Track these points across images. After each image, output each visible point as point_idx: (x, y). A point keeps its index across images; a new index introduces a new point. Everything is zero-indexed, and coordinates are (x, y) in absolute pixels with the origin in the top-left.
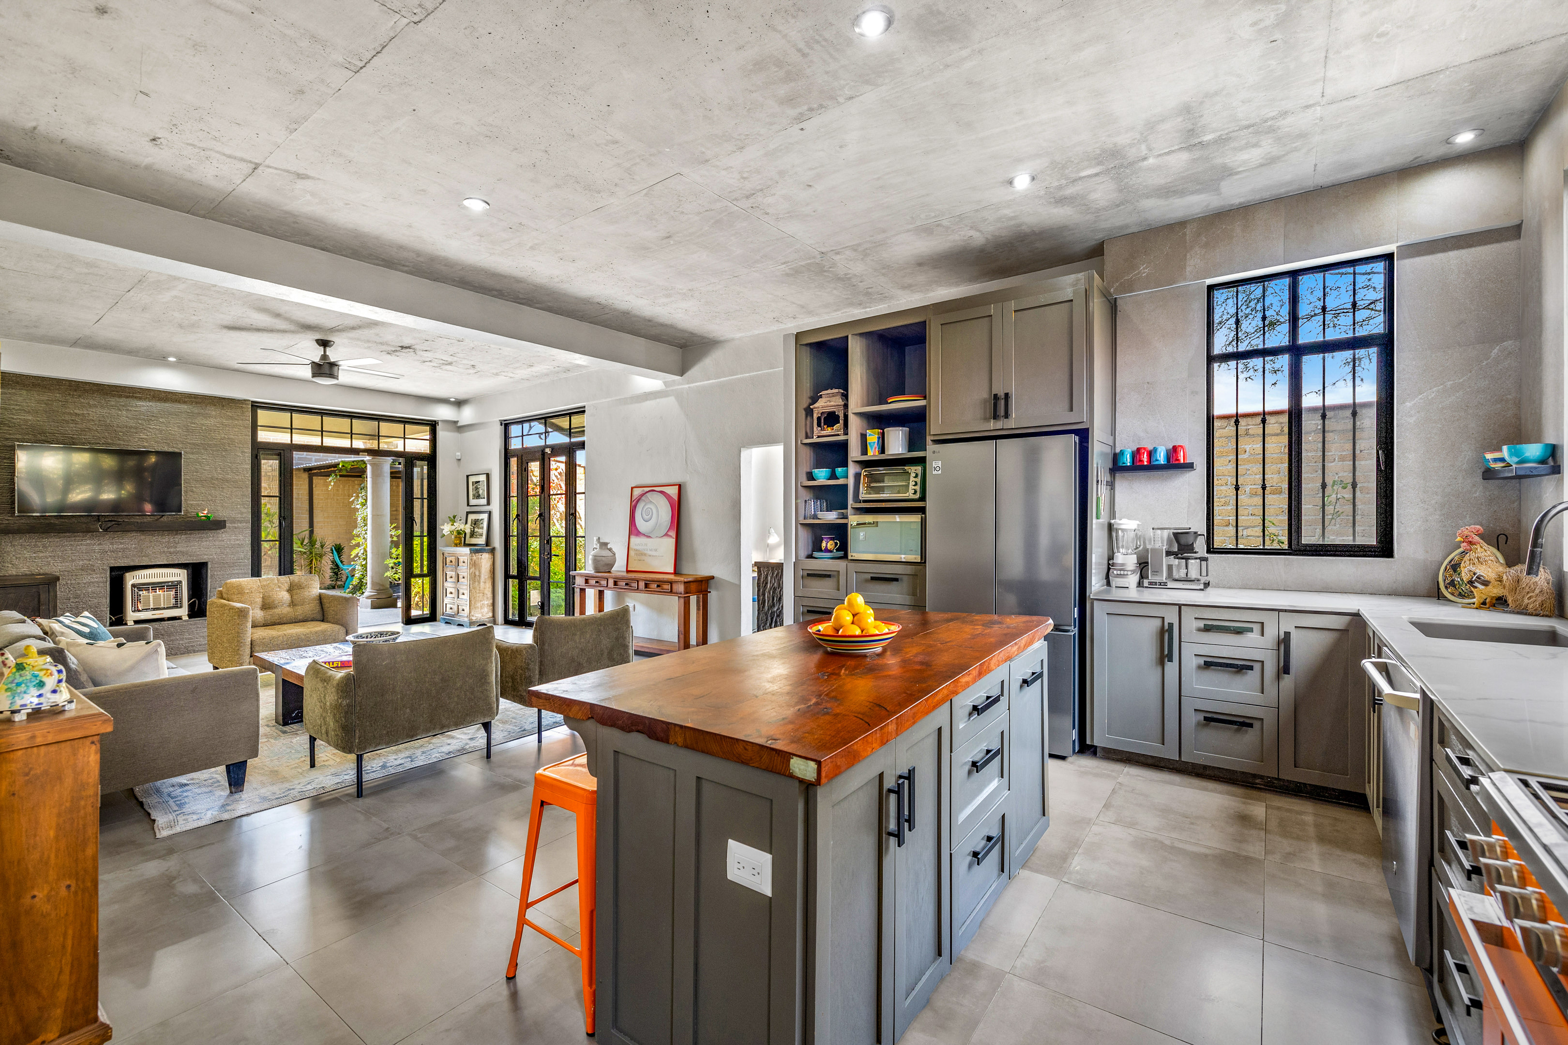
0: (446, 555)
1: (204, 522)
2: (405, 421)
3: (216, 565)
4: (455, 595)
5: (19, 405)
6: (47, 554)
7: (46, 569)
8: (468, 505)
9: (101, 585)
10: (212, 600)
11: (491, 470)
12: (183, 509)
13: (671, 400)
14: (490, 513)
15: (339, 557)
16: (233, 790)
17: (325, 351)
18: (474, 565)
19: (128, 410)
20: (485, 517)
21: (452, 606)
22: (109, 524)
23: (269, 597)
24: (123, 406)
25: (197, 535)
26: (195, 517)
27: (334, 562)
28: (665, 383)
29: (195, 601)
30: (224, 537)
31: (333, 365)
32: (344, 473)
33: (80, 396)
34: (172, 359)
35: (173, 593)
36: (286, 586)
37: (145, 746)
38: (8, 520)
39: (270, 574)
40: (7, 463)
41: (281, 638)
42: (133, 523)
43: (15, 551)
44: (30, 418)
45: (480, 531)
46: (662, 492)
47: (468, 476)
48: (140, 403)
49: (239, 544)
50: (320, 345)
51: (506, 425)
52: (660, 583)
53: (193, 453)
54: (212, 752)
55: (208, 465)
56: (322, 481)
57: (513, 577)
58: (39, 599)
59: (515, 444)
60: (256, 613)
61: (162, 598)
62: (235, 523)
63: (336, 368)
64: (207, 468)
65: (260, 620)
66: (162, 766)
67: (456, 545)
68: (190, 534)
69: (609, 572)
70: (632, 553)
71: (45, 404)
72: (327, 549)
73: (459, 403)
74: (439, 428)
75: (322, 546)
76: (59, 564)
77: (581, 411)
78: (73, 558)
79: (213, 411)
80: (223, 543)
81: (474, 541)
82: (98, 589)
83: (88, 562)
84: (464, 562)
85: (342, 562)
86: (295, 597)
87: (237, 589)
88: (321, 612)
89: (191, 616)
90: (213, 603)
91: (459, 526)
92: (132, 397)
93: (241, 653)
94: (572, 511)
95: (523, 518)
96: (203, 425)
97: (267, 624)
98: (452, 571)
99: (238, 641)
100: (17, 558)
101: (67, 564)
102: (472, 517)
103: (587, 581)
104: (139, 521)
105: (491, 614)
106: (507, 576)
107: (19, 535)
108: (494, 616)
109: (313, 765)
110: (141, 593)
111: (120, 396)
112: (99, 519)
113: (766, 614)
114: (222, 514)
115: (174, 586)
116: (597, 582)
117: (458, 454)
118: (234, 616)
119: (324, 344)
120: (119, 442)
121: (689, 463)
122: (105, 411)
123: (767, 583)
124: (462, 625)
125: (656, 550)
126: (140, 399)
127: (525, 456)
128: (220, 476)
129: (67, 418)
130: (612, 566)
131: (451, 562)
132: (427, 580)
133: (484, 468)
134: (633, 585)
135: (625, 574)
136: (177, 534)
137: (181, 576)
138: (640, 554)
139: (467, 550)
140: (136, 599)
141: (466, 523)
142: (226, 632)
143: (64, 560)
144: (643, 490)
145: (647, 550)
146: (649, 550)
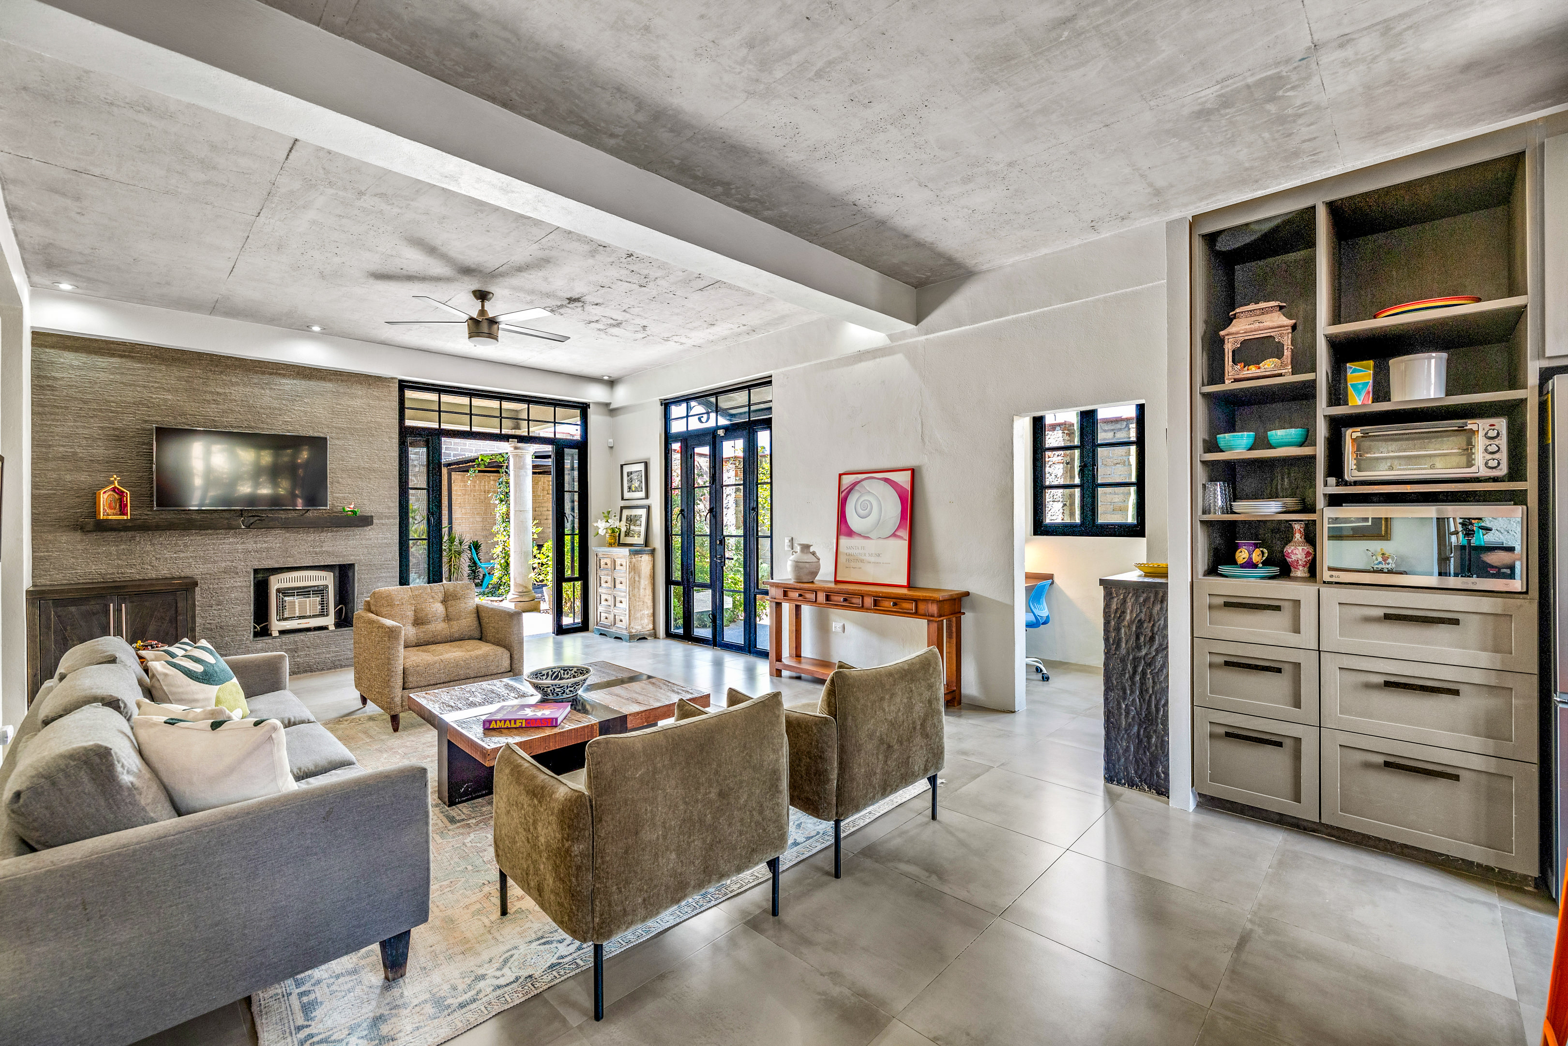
0: (600, 555)
1: (347, 517)
2: (556, 403)
3: (363, 568)
4: (611, 602)
5: (158, 383)
6: (189, 554)
7: (187, 572)
8: (623, 499)
9: (245, 590)
10: (359, 611)
11: (649, 459)
12: (329, 503)
13: (899, 357)
14: (649, 508)
15: (477, 554)
16: (390, 976)
17: (483, 306)
18: (634, 569)
19: (271, 388)
20: (643, 512)
21: (606, 615)
22: (252, 520)
23: (422, 610)
24: (267, 384)
25: (344, 533)
26: (341, 512)
27: (472, 559)
28: (891, 337)
29: (342, 608)
30: (370, 534)
31: (493, 322)
32: (482, 468)
33: (222, 372)
34: (316, 329)
35: (319, 599)
36: (440, 596)
37: (245, 927)
38: (147, 515)
39: (417, 580)
40: (146, 449)
41: (437, 665)
42: (277, 519)
43: (155, 550)
44: (170, 397)
45: (637, 528)
46: (886, 480)
47: (622, 466)
48: (284, 381)
49: (386, 544)
50: (477, 298)
51: (667, 405)
52: (897, 600)
53: (338, 439)
54: (356, 923)
55: (354, 452)
56: (460, 477)
57: (677, 583)
58: (176, 607)
59: (677, 427)
60: (409, 631)
61: (308, 605)
62: (382, 519)
63: (496, 326)
64: (353, 455)
65: (412, 639)
66: (275, 960)
67: (611, 545)
68: (337, 531)
69: (812, 582)
70: (841, 559)
71: (186, 381)
72: (465, 546)
73: (612, 383)
74: (590, 411)
75: (461, 544)
76: (201, 566)
77: (767, 382)
78: (215, 558)
79: (359, 390)
80: (369, 542)
81: (629, 540)
82: (241, 595)
83: (230, 564)
84: (621, 565)
85: (479, 560)
86: (450, 610)
87: (387, 601)
88: (479, 629)
89: (338, 625)
90: (361, 617)
91: (614, 522)
92: (276, 374)
93: (392, 684)
94: (753, 505)
95: (688, 514)
96: (349, 406)
97: (420, 644)
98: (608, 575)
99: (389, 670)
100: (157, 558)
101: (209, 566)
102: (626, 513)
103: (785, 594)
104: (283, 516)
105: (651, 626)
106: (669, 582)
107: (159, 532)
108: (654, 628)
109: (504, 912)
110: (286, 599)
111: (263, 373)
112: (242, 514)
113: (1123, 660)
114: (368, 508)
115: (320, 591)
116: (800, 595)
117: (611, 440)
118: (384, 636)
119: (482, 296)
120: (262, 425)
121: (926, 440)
122: (248, 390)
123: (1124, 612)
124: (620, 638)
125: (879, 555)
126: (284, 376)
127: (689, 441)
128: (367, 465)
129: (208, 397)
130: (815, 573)
131: (606, 564)
132: (578, 584)
133: (642, 455)
134: (854, 601)
135: (832, 585)
136: (322, 532)
137: (328, 580)
138: (851, 558)
139: (625, 551)
140: (281, 608)
141: (620, 520)
142: (375, 656)
143: (206, 561)
144: (857, 478)
145: (865, 555)
146: (867, 555)
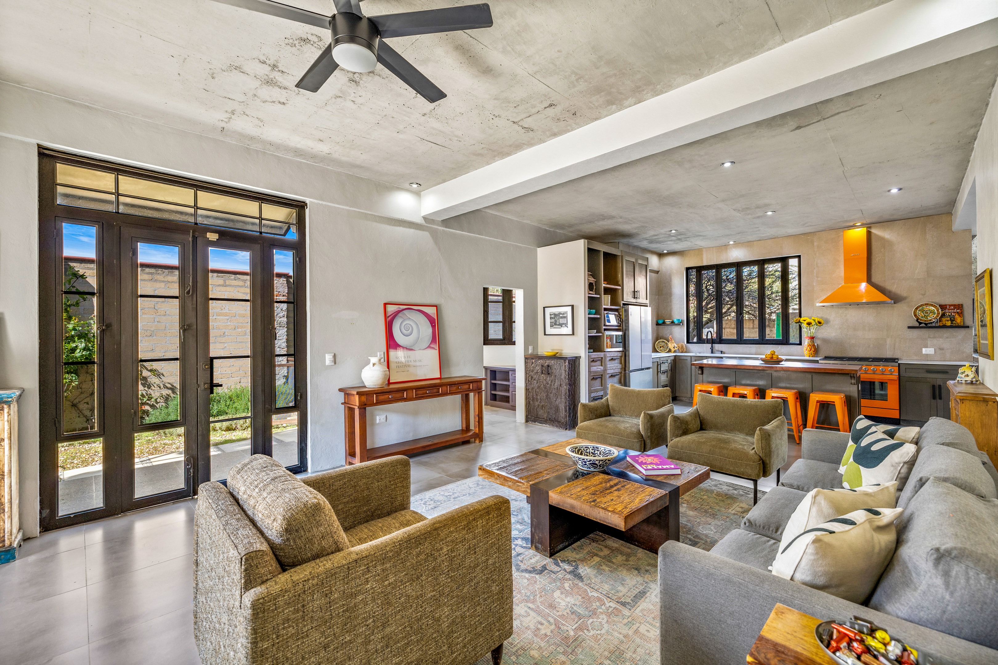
13: (427, 234)
28: (425, 219)
46: (420, 311)
52: (431, 389)
70: (392, 367)
121: (443, 289)
125: (421, 360)
138: (400, 364)
144: (399, 308)
145: (411, 361)
146: (412, 361)
